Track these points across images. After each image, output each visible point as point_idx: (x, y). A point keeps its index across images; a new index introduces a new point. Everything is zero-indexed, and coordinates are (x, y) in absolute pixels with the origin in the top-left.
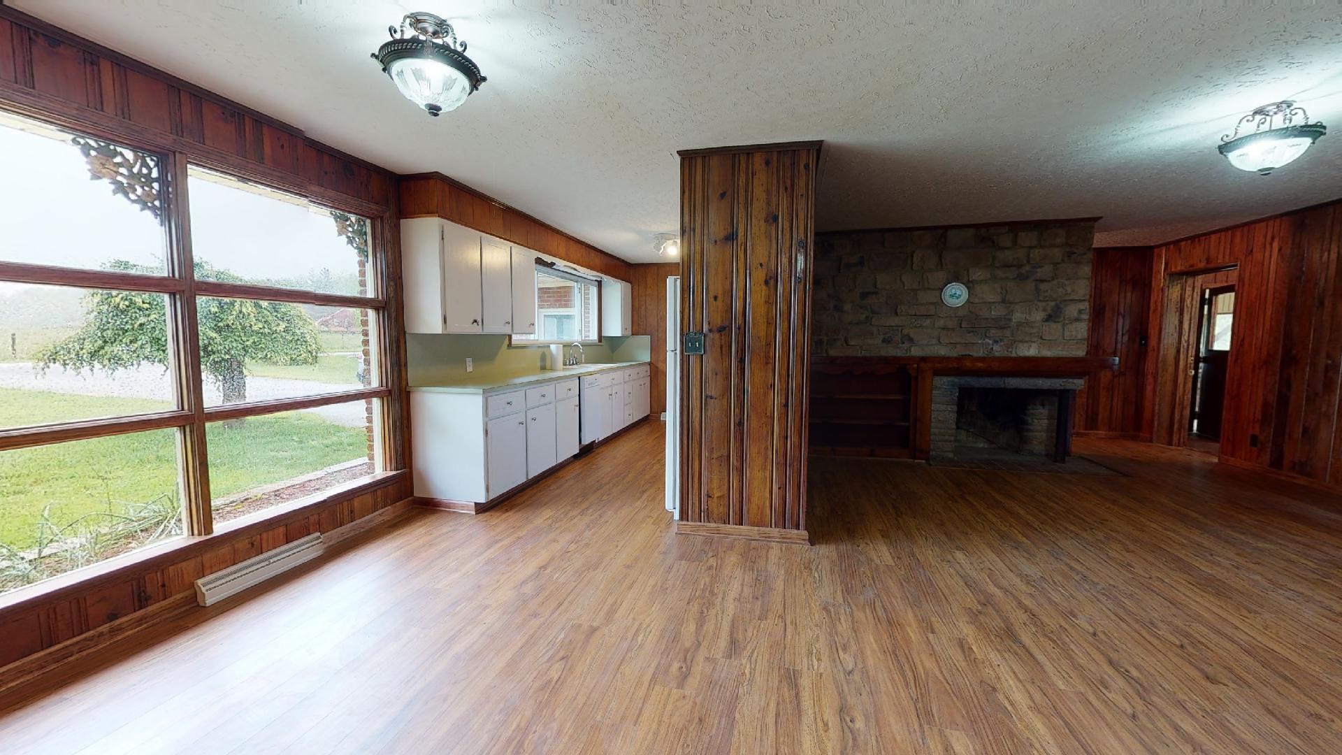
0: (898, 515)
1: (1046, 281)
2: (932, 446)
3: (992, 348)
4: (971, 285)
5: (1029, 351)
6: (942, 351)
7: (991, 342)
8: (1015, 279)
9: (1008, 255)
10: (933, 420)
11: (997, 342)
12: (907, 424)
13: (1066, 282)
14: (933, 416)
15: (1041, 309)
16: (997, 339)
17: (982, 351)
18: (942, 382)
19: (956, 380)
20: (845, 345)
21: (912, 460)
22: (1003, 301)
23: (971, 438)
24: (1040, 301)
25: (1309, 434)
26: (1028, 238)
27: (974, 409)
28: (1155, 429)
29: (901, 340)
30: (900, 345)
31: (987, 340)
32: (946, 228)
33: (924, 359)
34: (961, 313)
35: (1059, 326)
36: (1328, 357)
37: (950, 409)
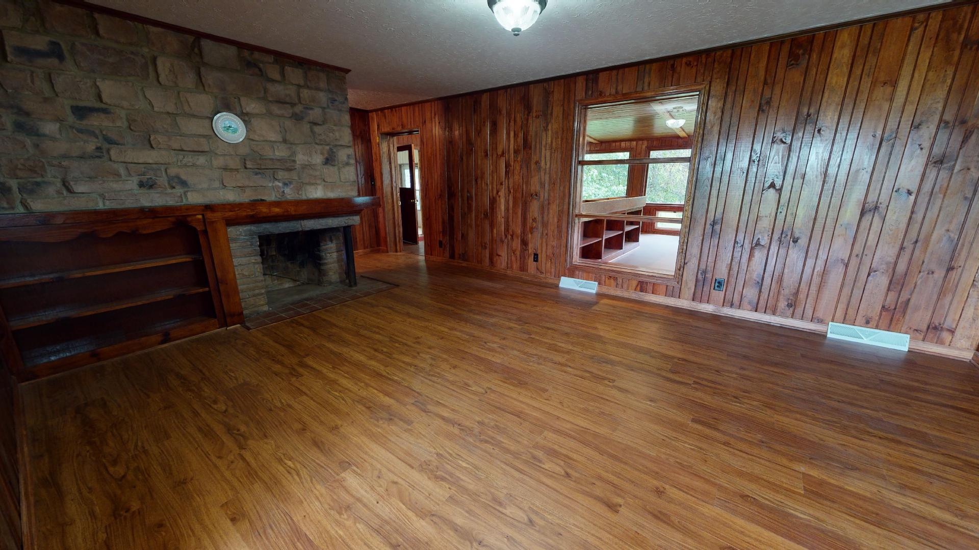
0: (241, 447)
1: (319, 125)
2: (243, 305)
3: (284, 192)
4: (247, 119)
5: (316, 193)
6: (230, 196)
7: (280, 184)
8: (290, 117)
9: (277, 90)
10: (237, 276)
11: (287, 184)
12: (207, 289)
13: (335, 128)
14: (237, 273)
15: (319, 152)
16: (286, 181)
17: (274, 195)
18: (239, 234)
19: (253, 228)
20: (65, 192)
21: (224, 329)
22: (285, 141)
23: (276, 281)
24: (317, 144)
25: (464, 237)
26: (295, 75)
27: (274, 254)
28: (389, 243)
29: (169, 184)
30: (169, 191)
31: (277, 183)
32: (200, 36)
33: (209, 208)
34: (244, 151)
35: (336, 168)
36: (468, 191)
37: (253, 261)
